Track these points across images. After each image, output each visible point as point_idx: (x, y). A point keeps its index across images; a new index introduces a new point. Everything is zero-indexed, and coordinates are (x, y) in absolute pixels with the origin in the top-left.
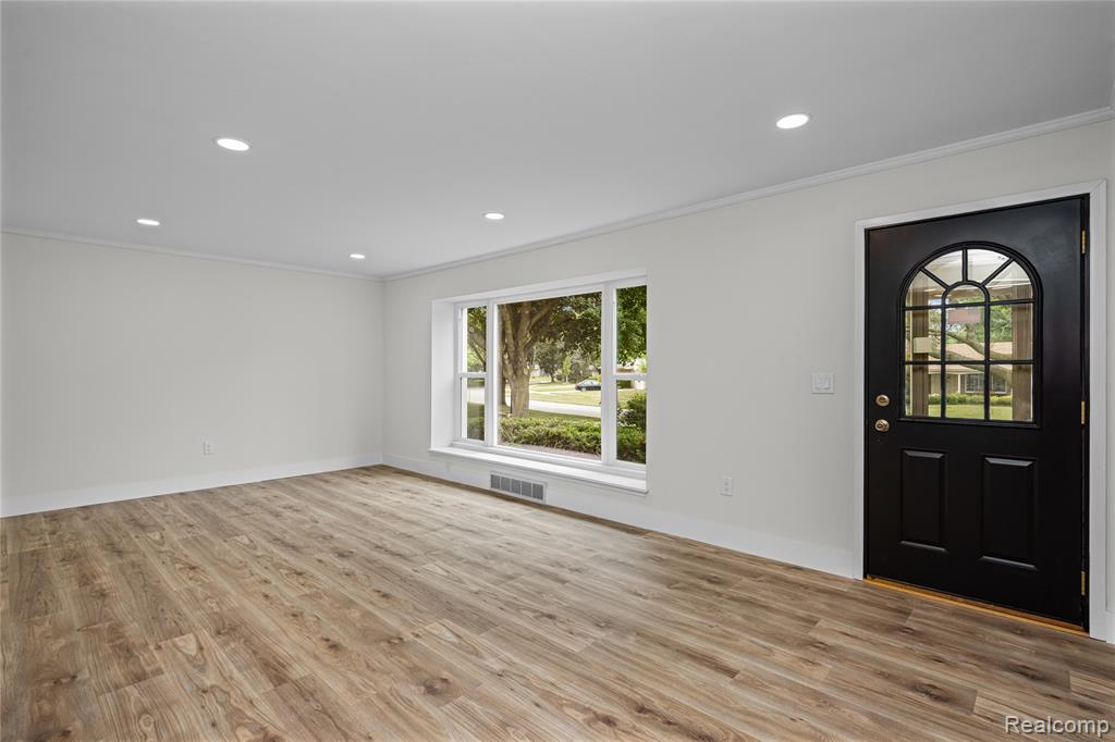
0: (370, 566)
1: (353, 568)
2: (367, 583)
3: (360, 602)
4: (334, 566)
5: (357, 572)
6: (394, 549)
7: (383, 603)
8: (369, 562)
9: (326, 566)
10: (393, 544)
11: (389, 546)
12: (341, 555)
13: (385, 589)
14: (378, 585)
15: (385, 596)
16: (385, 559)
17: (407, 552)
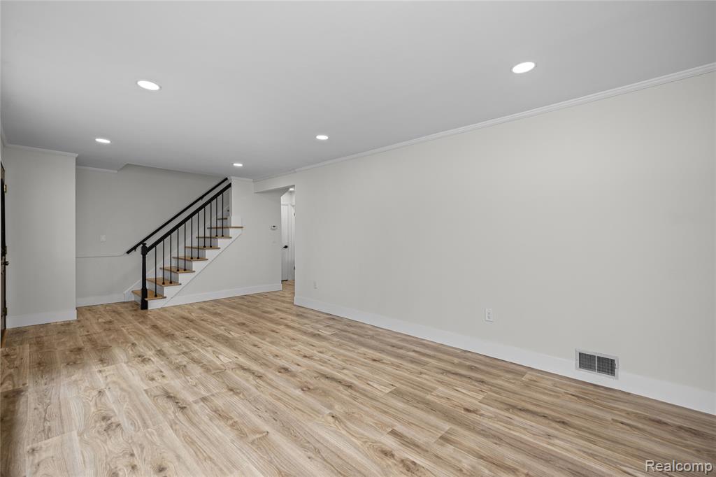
0: (265, 361)
1: (275, 360)
2: (265, 351)
3: (268, 344)
4: (287, 361)
5: (271, 357)
6: (247, 375)
7: (256, 343)
8: (265, 364)
9: (293, 362)
10: (247, 380)
11: (251, 378)
12: (286, 370)
13: (255, 348)
14: (259, 351)
15: (255, 346)
16: (255, 367)
17: (237, 372)
